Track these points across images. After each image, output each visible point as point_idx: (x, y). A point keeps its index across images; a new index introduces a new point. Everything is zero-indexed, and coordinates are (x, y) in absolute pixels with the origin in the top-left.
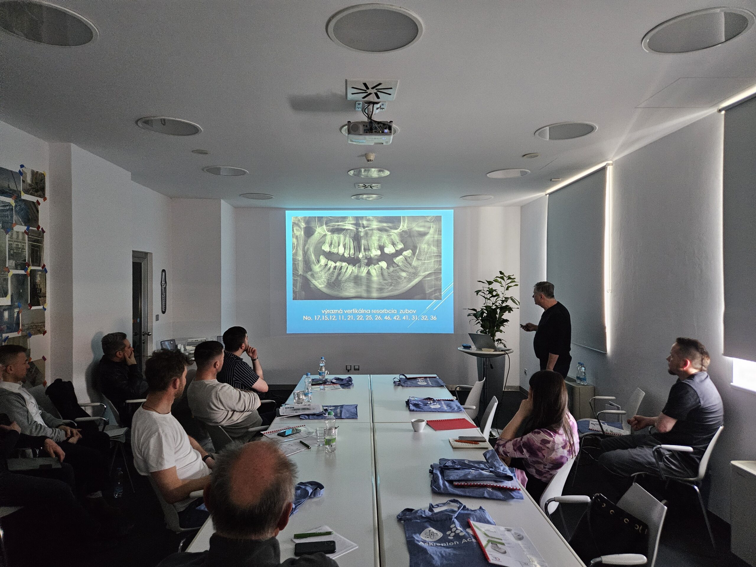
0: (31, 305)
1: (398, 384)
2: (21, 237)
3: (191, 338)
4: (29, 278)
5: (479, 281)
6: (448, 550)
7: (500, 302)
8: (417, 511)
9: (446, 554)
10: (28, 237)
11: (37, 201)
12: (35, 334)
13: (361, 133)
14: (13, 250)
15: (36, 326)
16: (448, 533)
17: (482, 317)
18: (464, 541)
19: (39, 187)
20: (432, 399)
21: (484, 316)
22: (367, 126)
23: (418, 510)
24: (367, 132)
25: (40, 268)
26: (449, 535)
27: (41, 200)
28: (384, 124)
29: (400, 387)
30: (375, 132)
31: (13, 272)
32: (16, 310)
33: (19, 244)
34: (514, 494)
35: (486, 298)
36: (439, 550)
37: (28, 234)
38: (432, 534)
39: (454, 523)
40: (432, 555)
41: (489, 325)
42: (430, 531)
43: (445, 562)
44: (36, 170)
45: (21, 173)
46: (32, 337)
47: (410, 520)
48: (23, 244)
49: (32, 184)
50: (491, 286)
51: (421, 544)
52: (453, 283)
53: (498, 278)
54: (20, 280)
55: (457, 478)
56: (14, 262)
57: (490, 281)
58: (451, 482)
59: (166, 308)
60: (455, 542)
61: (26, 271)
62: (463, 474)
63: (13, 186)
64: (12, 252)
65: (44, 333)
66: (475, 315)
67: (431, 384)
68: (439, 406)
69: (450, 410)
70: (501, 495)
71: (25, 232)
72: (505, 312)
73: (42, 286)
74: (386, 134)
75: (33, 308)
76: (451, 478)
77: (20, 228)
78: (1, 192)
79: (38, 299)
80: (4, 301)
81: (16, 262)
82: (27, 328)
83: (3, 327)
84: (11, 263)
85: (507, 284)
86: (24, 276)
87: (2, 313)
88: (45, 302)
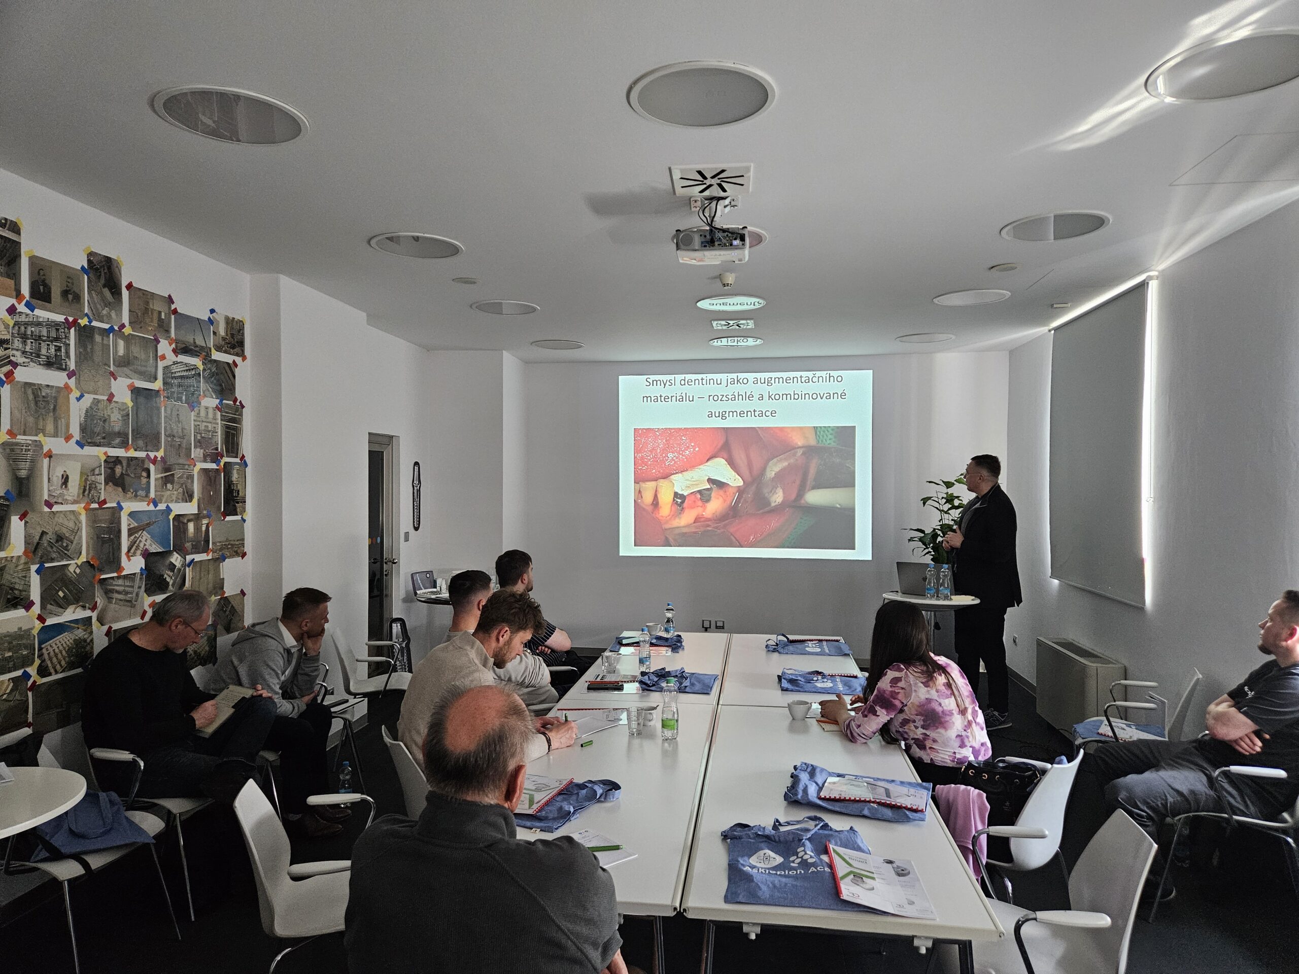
0: (225, 514)
1: (775, 649)
2: (211, 416)
4: (222, 474)
5: (930, 482)
8: (753, 828)
9: (781, 885)
10: (221, 415)
11: (234, 361)
12: (231, 556)
13: (697, 248)
14: (201, 434)
15: (231, 545)
16: (792, 858)
17: (933, 544)
18: (813, 869)
19: (236, 341)
20: (821, 673)
22: (705, 236)
23: (755, 826)
24: (706, 246)
25: (238, 460)
26: (793, 862)
27: (238, 360)
28: (732, 233)
29: (776, 654)
30: (718, 245)
31: (201, 465)
32: (205, 521)
33: (209, 425)
35: (941, 511)
36: (772, 879)
37: (220, 410)
38: (767, 859)
39: (804, 845)
40: (760, 884)
42: (765, 854)
44: (231, 316)
45: (211, 321)
46: (227, 561)
48: (215, 425)
49: (227, 338)
50: (950, 491)
51: (747, 869)
54: (210, 478)
56: (202, 451)
57: (949, 482)
59: (419, 521)
60: (798, 871)
61: (218, 463)
63: (200, 342)
64: (199, 438)
65: (244, 555)
66: (921, 540)
67: (827, 651)
68: (831, 685)
70: (892, 816)
71: (217, 407)
73: (239, 487)
74: (737, 247)
75: (228, 518)
77: (211, 402)
78: (183, 349)
79: (235, 506)
80: (190, 508)
81: (205, 450)
82: (219, 547)
83: (188, 545)
84: (197, 453)
86: (215, 471)
87: (185, 524)
88: (244, 510)
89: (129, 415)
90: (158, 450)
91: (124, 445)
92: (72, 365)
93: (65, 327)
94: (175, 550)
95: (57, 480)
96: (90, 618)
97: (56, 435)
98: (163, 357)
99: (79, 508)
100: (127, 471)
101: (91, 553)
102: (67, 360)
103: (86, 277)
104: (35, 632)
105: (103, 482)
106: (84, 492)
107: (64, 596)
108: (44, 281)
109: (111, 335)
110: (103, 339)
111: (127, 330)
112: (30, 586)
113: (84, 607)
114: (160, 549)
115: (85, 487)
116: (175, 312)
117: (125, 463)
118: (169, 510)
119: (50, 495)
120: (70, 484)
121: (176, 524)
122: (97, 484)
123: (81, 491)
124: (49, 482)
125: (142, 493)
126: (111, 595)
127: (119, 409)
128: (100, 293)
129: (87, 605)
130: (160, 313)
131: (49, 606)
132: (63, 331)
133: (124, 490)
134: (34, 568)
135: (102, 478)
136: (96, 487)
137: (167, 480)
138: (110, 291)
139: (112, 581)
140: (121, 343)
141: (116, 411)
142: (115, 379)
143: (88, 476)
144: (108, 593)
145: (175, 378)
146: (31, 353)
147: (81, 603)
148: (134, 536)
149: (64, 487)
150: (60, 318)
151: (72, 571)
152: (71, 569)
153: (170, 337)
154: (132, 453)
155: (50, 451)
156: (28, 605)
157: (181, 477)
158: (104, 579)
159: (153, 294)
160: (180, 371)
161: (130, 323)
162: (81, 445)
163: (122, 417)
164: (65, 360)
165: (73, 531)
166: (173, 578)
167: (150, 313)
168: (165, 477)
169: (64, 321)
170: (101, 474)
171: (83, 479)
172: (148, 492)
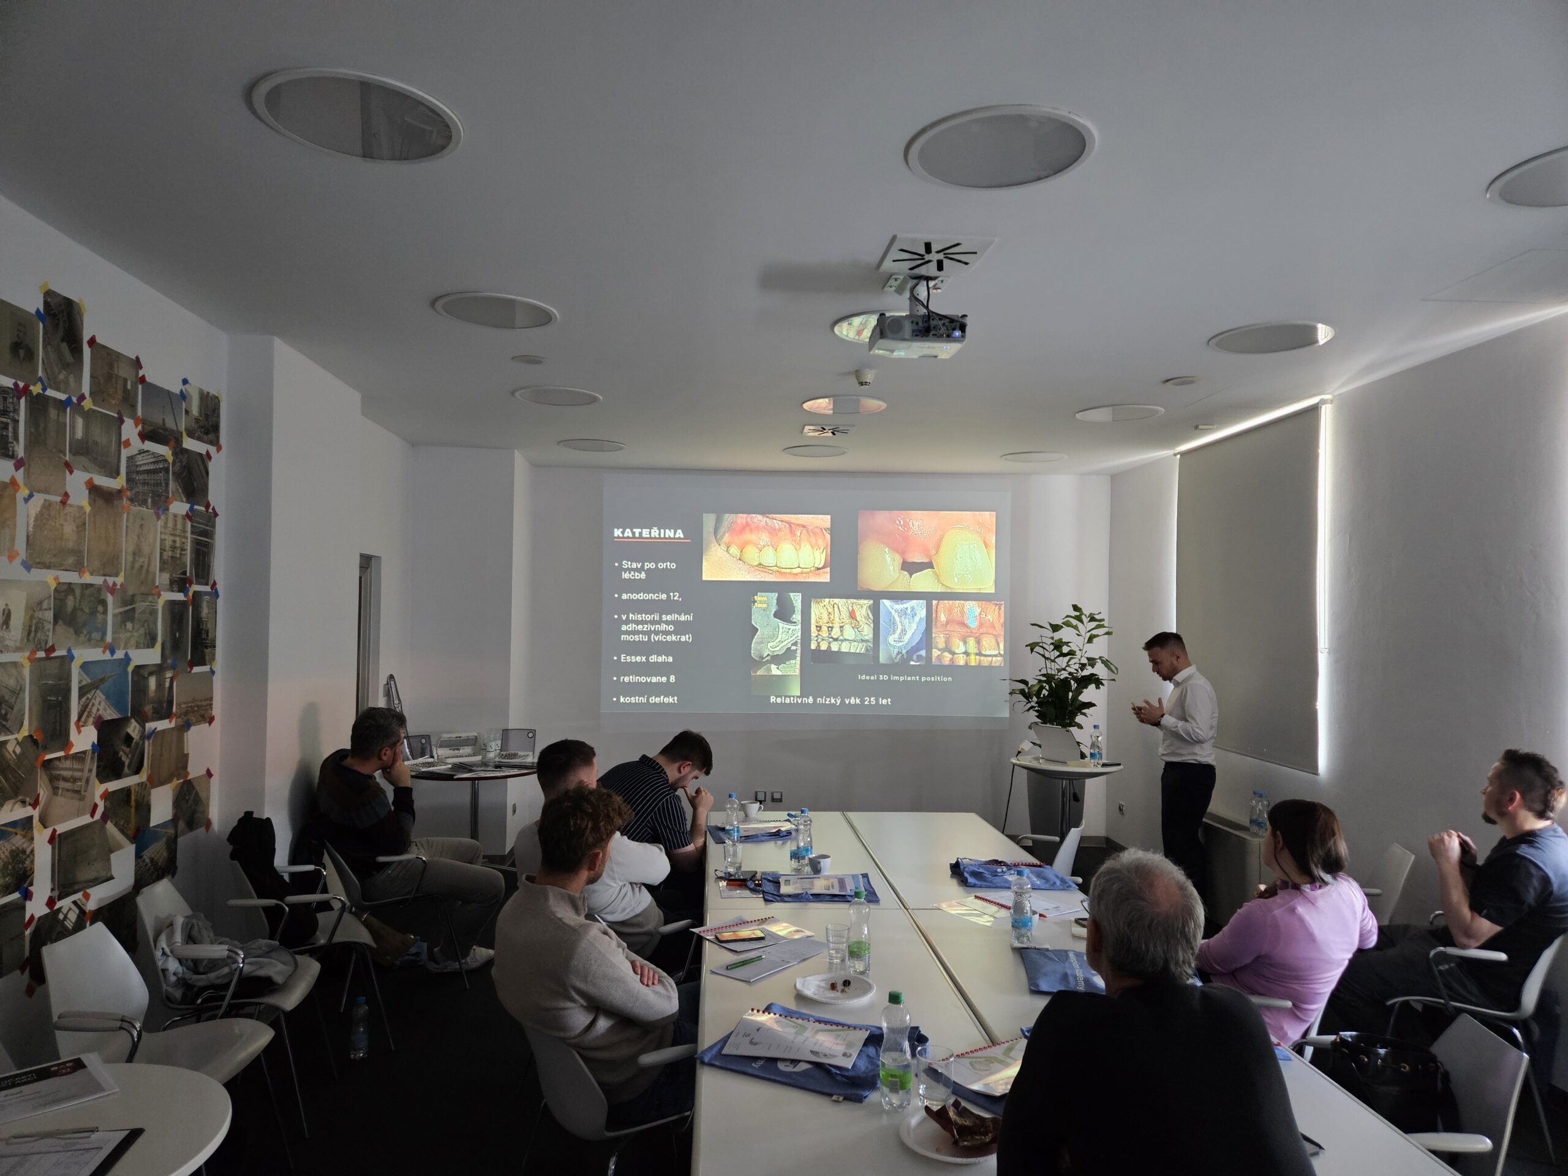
0: (192, 664)
2: (179, 526)
4: (191, 608)
7: (1077, 667)
10: (192, 526)
11: (208, 453)
12: (198, 722)
13: (906, 337)
14: (167, 551)
15: (198, 706)
19: (210, 423)
22: (917, 324)
24: (916, 336)
25: (208, 589)
27: (212, 450)
28: (952, 320)
30: (933, 335)
31: (165, 596)
32: (169, 674)
33: (177, 539)
37: (191, 520)
44: (206, 389)
45: (183, 396)
46: (193, 728)
48: (184, 540)
49: (201, 419)
50: (1057, 635)
53: (1071, 620)
54: (176, 612)
56: (168, 575)
57: (1057, 625)
61: (186, 594)
63: (170, 424)
64: (165, 556)
65: (211, 720)
66: (1022, 692)
71: (187, 515)
72: (1087, 688)
73: (209, 626)
74: (956, 340)
75: (196, 669)
77: (180, 507)
78: (150, 434)
79: (203, 652)
80: (152, 656)
81: (171, 575)
82: (184, 710)
83: (148, 709)
84: (162, 579)
85: (1089, 631)
86: (183, 604)
87: (146, 679)
88: (213, 658)
89: (85, 524)
90: (117, 575)
91: (78, 567)
92: (20, 451)
93: (14, 396)
94: (133, 716)
96: (30, 818)
98: (128, 443)
99: (21, 657)
100: (80, 604)
101: (35, 723)
102: (15, 443)
103: (41, 325)
105: (52, 621)
106: (29, 635)
107: (1, 787)
109: (68, 409)
110: (58, 415)
111: (88, 404)
113: (23, 802)
114: (115, 716)
115: (30, 627)
116: (142, 380)
117: (78, 592)
118: (127, 659)
120: (12, 623)
121: (136, 679)
122: (45, 623)
123: (26, 635)
125: (96, 635)
126: (56, 784)
127: (74, 516)
128: (58, 350)
129: (28, 799)
130: (125, 380)
132: (11, 400)
133: (77, 632)
135: (49, 615)
136: (43, 628)
137: (128, 616)
138: (69, 347)
139: (57, 763)
140: (80, 422)
141: (70, 519)
142: (71, 472)
143: (34, 611)
144: (53, 779)
145: (139, 473)
147: (20, 798)
148: (85, 699)
149: (4, 627)
150: (8, 383)
151: (11, 750)
152: (10, 747)
153: (136, 415)
154: (88, 579)
157: (143, 612)
158: (50, 760)
159: (118, 356)
160: (145, 464)
161: (91, 393)
162: (27, 566)
163: (77, 527)
164: (12, 443)
165: (14, 692)
166: (130, 756)
167: (114, 380)
168: (126, 612)
169: (13, 387)
170: (51, 609)
171: (29, 616)
172: (104, 634)
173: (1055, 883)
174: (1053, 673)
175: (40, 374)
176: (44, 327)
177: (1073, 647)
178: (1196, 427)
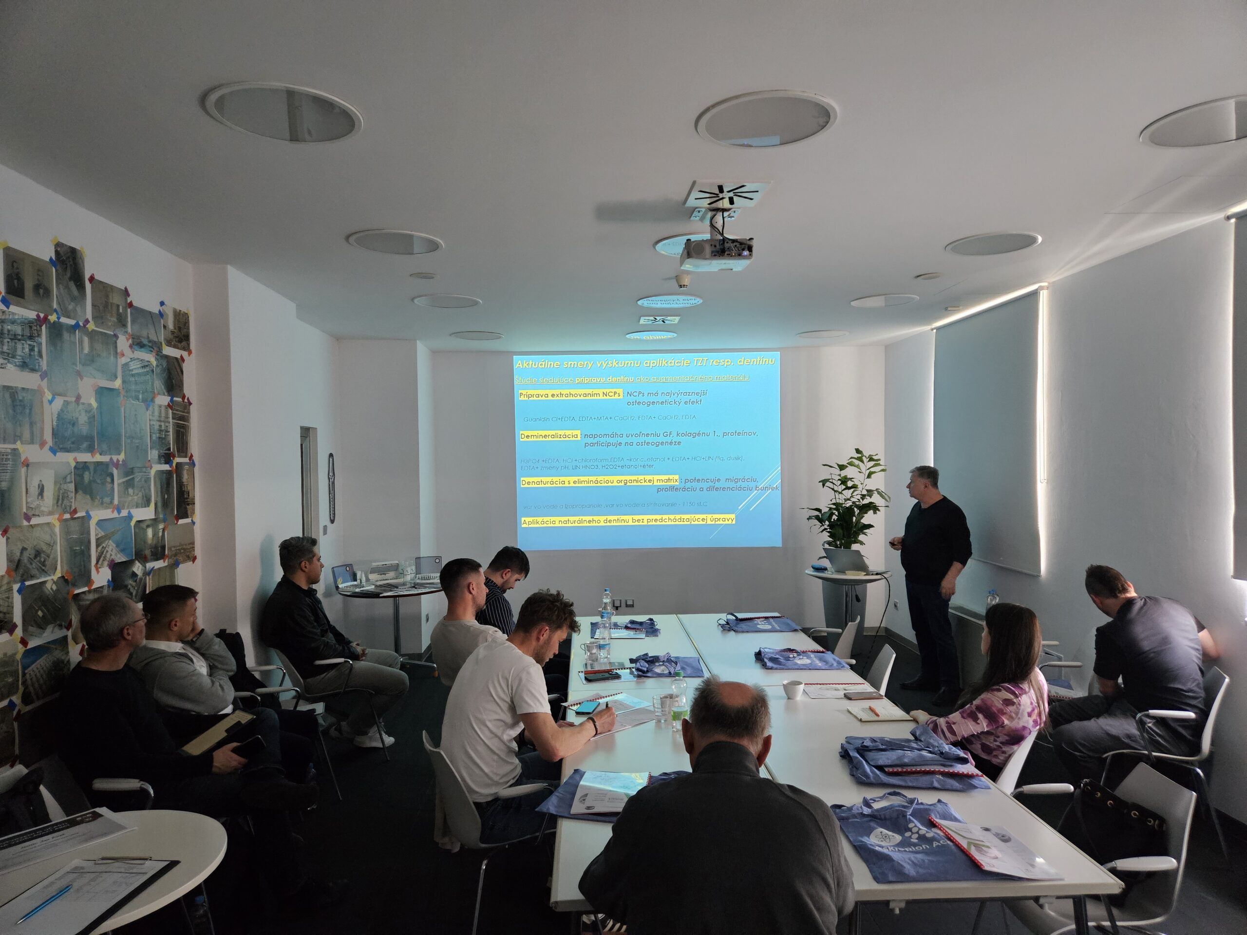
0: (178, 517)
1: (727, 627)
3: (375, 562)
4: (175, 475)
5: (824, 465)
6: (919, 856)
7: (859, 497)
8: (850, 809)
9: (918, 861)
10: (172, 413)
11: (182, 357)
12: (184, 561)
13: (707, 257)
14: (156, 434)
15: (184, 549)
16: (908, 834)
17: (830, 521)
18: (935, 844)
19: (183, 334)
20: (793, 650)
21: (832, 520)
22: (715, 246)
23: (852, 806)
24: (715, 255)
26: (912, 838)
27: (185, 354)
28: (741, 244)
29: (732, 633)
30: (727, 254)
31: (156, 467)
32: (161, 526)
33: (163, 424)
34: (974, 782)
35: (835, 491)
36: (906, 856)
37: (171, 408)
38: (886, 837)
39: (911, 821)
40: (901, 863)
41: (842, 534)
42: (881, 833)
43: (921, 871)
44: (178, 308)
45: (161, 314)
46: (181, 566)
47: (847, 818)
48: (167, 424)
49: (176, 331)
50: (843, 473)
51: (877, 848)
52: (780, 468)
53: (853, 460)
54: (166, 480)
55: (889, 762)
56: (157, 452)
57: (843, 465)
58: (880, 768)
59: (334, 514)
60: (923, 846)
61: (171, 465)
62: (895, 757)
63: (153, 337)
64: (154, 437)
65: (194, 559)
66: (817, 518)
67: (779, 628)
68: (808, 661)
69: (827, 667)
70: (957, 784)
71: (169, 405)
72: (866, 513)
73: (189, 488)
74: (745, 257)
75: (181, 522)
76: (881, 762)
77: (163, 400)
78: (139, 344)
79: (186, 508)
80: (147, 513)
81: (159, 451)
82: (174, 553)
83: (147, 552)
84: (154, 454)
85: (868, 469)
86: (169, 473)
87: (145, 531)
88: (193, 512)
89: (94, 417)
90: (119, 454)
91: (91, 449)
92: (45, 367)
93: (37, 325)
94: (136, 559)
95: (34, 490)
96: (65, 637)
97: (32, 442)
98: (123, 355)
99: (53, 519)
100: (93, 477)
101: (66, 568)
102: (40, 360)
103: (54, 269)
104: (19, 657)
105: (74, 491)
106: (57, 503)
107: (43, 616)
108: (17, 274)
109: (77, 331)
110: (70, 337)
111: (91, 326)
112: (13, 607)
113: (60, 626)
114: (124, 559)
115: (59, 496)
116: (131, 305)
117: (92, 468)
118: (130, 517)
119: (28, 508)
120: (45, 494)
121: (137, 530)
122: (69, 494)
124: (27, 492)
127: (86, 411)
128: (67, 287)
129: (63, 623)
130: (118, 306)
131: (31, 629)
132: (35, 328)
133: (93, 498)
134: (16, 587)
135: (72, 487)
136: (68, 496)
137: (129, 484)
138: (76, 284)
139: (83, 596)
140: (86, 340)
141: (83, 414)
142: (82, 379)
143: (61, 484)
145: (133, 375)
146: (8, 354)
147: (58, 622)
148: (101, 547)
149: (40, 497)
150: (31, 315)
151: (49, 589)
152: (49, 586)
153: (126, 332)
154: (98, 458)
155: (27, 459)
156: (12, 629)
157: (140, 481)
158: (78, 594)
159: (112, 287)
160: (136, 368)
161: (93, 318)
162: (53, 451)
163: (89, 418)
164: (38, 360)
165: (49, 545)
166: (136, 588)
167: (109, 307)
168: (127, 481)
169: (36, 317)
170: (72, 482)
171: (57, 489)
172: (113, 499)
173: (833, 664)
174: (841, 502)
175: (55, 306)
176: (56, 271)
177: (857, 482)
178: (946, 309)
